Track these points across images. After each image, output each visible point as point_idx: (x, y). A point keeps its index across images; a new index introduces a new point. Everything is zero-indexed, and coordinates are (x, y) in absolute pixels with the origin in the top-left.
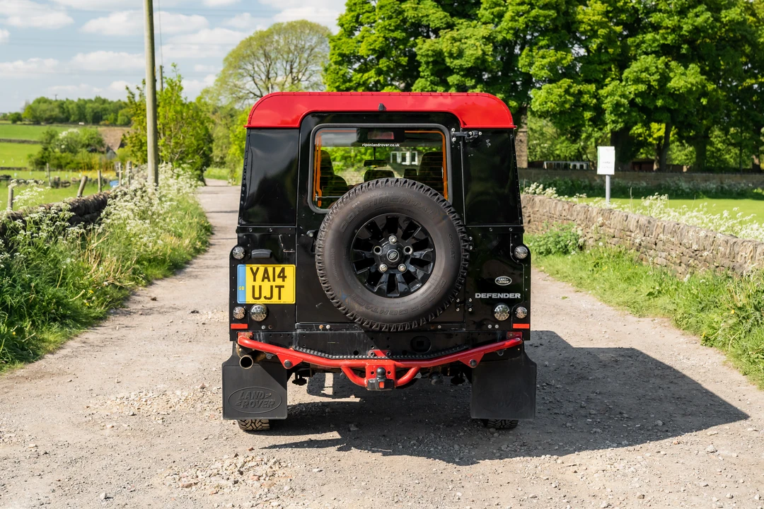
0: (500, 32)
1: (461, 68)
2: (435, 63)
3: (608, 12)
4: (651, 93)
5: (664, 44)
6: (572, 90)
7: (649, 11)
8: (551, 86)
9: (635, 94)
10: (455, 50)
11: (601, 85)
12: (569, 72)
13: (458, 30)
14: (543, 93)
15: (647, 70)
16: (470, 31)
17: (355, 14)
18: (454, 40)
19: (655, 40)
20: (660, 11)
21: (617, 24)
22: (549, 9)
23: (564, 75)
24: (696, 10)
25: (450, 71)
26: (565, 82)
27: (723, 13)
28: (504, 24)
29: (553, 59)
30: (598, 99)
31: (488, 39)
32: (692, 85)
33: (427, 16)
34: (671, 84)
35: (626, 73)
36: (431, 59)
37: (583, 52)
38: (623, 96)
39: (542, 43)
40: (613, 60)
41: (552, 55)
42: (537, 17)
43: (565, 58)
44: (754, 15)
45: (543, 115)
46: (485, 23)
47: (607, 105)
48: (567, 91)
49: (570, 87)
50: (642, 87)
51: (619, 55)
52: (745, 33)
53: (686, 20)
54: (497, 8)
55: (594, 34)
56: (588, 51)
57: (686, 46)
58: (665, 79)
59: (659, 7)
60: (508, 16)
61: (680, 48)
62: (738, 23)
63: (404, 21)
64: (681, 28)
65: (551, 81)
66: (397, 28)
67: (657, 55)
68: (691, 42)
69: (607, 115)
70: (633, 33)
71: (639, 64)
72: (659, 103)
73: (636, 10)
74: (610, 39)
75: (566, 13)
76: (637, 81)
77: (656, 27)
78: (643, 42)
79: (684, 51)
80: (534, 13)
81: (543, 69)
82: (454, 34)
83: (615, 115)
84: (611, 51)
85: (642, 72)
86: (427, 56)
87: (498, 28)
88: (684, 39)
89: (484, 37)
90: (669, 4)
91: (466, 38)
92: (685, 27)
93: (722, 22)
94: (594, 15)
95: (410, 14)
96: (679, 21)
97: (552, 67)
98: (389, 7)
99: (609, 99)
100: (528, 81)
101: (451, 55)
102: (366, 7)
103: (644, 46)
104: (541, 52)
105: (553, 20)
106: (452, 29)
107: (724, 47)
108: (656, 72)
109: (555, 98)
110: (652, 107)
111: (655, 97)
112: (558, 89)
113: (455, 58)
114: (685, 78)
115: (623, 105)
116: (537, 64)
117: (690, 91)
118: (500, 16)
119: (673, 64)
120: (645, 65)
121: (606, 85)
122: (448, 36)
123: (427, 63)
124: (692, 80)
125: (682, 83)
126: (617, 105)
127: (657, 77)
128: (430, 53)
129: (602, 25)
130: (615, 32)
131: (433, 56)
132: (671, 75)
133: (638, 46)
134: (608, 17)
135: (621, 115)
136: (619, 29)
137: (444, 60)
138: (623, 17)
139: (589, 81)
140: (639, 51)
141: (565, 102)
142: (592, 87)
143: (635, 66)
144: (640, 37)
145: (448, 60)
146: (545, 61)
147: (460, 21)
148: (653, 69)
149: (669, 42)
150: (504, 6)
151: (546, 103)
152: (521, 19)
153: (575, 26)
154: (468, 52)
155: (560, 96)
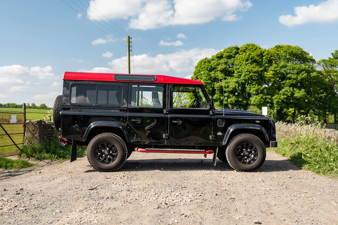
0: (240, 80)
1: (228, 91)
2: (220, 90)
3: (274, 74)
4: (288, 98)
5: (292, 83)
6: (263, 98)
7: (287, 74)
8: (256, 96)
9: (283, 99)
10: (226, 86)
11: (272, 96)
12: (262, 92)
13: (227, 80)
14: (254, 98)
15: (287, 91)
16: (231, 80)
17: (196, 76)
18: (226, 83)
19: (289, 82)
20: (291, 73)
21: (277, 78)
22: (255, 73)
23: (261, 93)
24: (302, 73)
25: (225, 92)
26: (261, 95)
27: (311, 74)
28: (241, 78)
29: (257, 88)
30: (271, 100)
31: (237, 82)
32: (302, 95)
33: (218, 76)
34: (295, 95)
35: (280, 92)
36: (219, 89)
37: (267, 86)
38: (279, 99)
39: (254, 83)
40: (276, 89)
41: (257, 87)
42: (252, 76)
43: (261, 88)
44: (322, 75)
45: (254, 105)
46: (236, 78)
47: (275, 102)
48: (262, 98)
49: (262, 96)
50: (285, 96)
51: (278, 87)
52: (319, 80)
53: (299, 76)
54: (240, 73)
55: (270, 81)
56: (268, 85)
57: (299, 84)
58: (293, 94)
59: (290, 72)
60: (243, 75)
61: (297, 84)
62: (316, 77)
63: (211, 78)
64: (297, 78)
65: (256, 95)
66: (209, 80)
67: (290, 86)
68: (301, 83)
69: (275, 105)
70: (282, 80)
71: (284, 89)
72: (291, 101)
73: (284, 73)
74: (275, 82)
75: (261, 74)
76: (284, 94)
77: (290, 79)
78: (286, 83)
79: (299, 85)
80: (251, 74)
81: (254, 91)
82: (226, 81)
83: (277, 105)
84: (275, 85)
85: (285, 92)
86: (218, 87)
87: (240, 79)
88: (299, 82)
89: (235, 82)
90: (294, 71)
91: (230, 82)
92: (299, 78)
93: (311, 77)
94: (270, 75)
95: (212, 75)
96: (297, 76)
97: (257, 90)
98: (206, 73)
99: (275, 100)
100: (250, 95)
101: (225, 87)
102: (200, 73)
103: (286, 84)
104: (253, 86)
105: (257, 77)
106: (225, 80)
107: (312, 84)
108: (290, 92)
109: (257, 100)
110: (289, 102)
111: (290, 99)
112: (259, 97)
113: (226, 88)
114: (299, 94)
115: (280, 102)
116: (252, 89)
117: (301, 97)
118: (240, 75)
119: (295, 89)
120: (287, 89)
121: (274, 96)
122: (224, 82)
123: (218, 90)
125: (298, 95)
126: (278, 102)
127: (290, 93)
128: (219, 87)
129: (272, 78)
130: (277, 80)
131: (219, 88)
132: (295, 93)
133: (284, 84)
134: (274, 75)
135: (279, 105)
136: (278, 79)
137: (223, 89)
138: (279, 75)
139: (269, 95)
140: (284, 86)
141: (261, 101)
142: (269, 97)
143: (283, 90)
144: (285, 81)
145: (224, 89)
146: (254, 89)
147: (228, 77)
148: (289, 91)
149: (294, 83)
150: (242, 73)
151: (255, 101)
152: (247, 76)
153: (264, 78)
154: (230, 86)
155: (259, 99)
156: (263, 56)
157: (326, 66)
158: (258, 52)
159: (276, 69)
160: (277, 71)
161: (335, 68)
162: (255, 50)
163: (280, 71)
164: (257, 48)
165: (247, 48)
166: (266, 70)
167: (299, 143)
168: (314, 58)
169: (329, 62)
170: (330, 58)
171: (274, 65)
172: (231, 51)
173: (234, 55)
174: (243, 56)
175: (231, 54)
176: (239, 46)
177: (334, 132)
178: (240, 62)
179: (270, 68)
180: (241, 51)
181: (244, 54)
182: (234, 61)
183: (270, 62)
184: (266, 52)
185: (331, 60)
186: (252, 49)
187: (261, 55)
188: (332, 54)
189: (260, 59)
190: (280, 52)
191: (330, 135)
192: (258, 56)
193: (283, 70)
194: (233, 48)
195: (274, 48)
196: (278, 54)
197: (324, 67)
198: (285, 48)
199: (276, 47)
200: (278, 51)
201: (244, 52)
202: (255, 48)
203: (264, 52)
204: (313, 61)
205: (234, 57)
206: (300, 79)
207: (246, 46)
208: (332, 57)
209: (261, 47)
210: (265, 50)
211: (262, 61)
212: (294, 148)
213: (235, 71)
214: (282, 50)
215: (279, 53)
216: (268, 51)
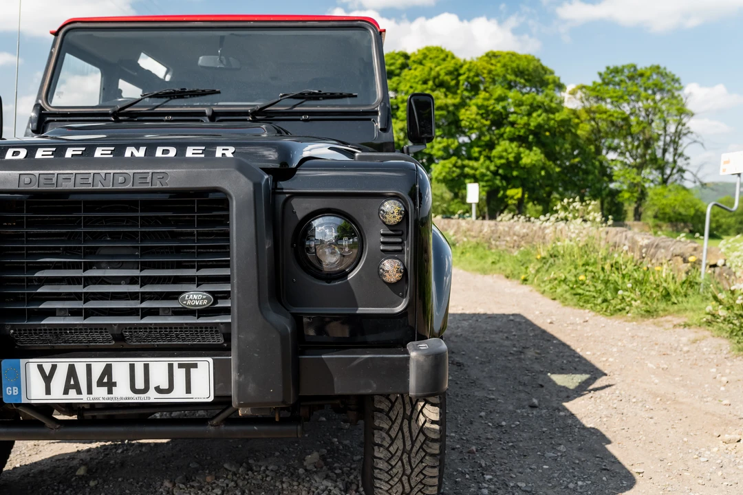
3: (482, 114)
4: (508, 165)
5: (518, 135)
6: (458, 165)
7: (509, 114)
8: (444, 162)
12: (457, 152)
14: (439, 166)
15: (506, 150)
19: (512, 132)
20: (516, 113)
23: (454, 155)
24: (537, 113)
26: (454, 159)
27: (556, 115)
29: (446, 144)
32: (536, 161)
34: (523, 162)
35: (493, 153)
37: (466, 140)
40: (486, 145)
41: (445, 142)
43: (453, 144)
44: (578, 117)
45: (440, 181)
48: (455, 165)
49: (456, 162)
50: (503, 161)
51: (489, 142)
52: (570, 128)
53: (532, 119)
55: (473, 127)
56: (470, 138)
57: (532, 136)
58: (518, 158)
61: (528, 137)
62: (566, 121)
64: (529, 125)
65: (445, 159)
67: (511, 140)
68: (536, 134)
70: (498, 128)
71: (501, 147)
72: (515, 173)
73: (501, 113)
75: (454, 114)
76: (501, 157)
77: (513, 124)
78: (505, 132)
79: (530, 140)
81: (439, 150)
84: (484, 139)
85: (503, 152)
88: (532, 132)
90: (521, 109)
92: (532, 124)
93: (556, 121)
94: (471, 115)
96: (528, 120)
97: (446, 149)
100: (431, 159)
103: (504, 135)
104: (438, 140)
108: (512, 152)
109: (447, 170)
110: (509, 175)
111: (512, 169)
112: (449, 163)
114: (532, 157)
117: (534, 166)
119: (522, 148)
124: (535, 158)
125: (529, 161)
127: (513, 155)
129: (475, 120)
132: (522, 156)
133: (501, 135)
134: (482, 117)
138: (492, 116)
141: (453, 172)
143: (499, 148)
144: (502, 130)
146: (441, 146)
148: (510, 150)
149: (521, 134)
151: (442, 173)
153: (459, 122)
155: (450, 168)
156: (459, 75)
157: (587, 100)
158: (450, 65)
159: (486, 103)
160: (487, 107)
161: (603, 104)
162: (444, 60)
163: (494, 108)
164: (447, 56)
165: (425, 56)
166: (463, 104)
167: (555, 256)
168: (562, 81)
169: (593, 90)
170: (594, 83)
171: (483, 95)
172: (392, 61)
173: (398, 71)
174: (417, 73)
175: (393, 68)
176: (409, 52)
177: (624, 234)
178: (411, 87)
179: (474, 101)
180: (414, 62)
181: (420, 67)
182: (398, 84)
183: (474, 88)
184: (465, 67)
185: (596, 87)
186: (436, 57)
187: (455, 73)
188: (600, 74)
189: (452, 80)
190: (495, 65)
191: (617, 239)
192: (449, 73)
193: (499, 107)
194: (397, 54)
195: (483, 57)
196: (490, 72)
197: (583, 102)
198: (504, 58)
199: (487, 55)
200: (492, 64)
201: (421, 63)
202: (442, 56)
203: (461, 66)
204: (560, 87)
205: (398, 75)
206: (536, 127)
207: (425, 51)
208: (599, 81)
209: (456, 55)
210: (465, 61)
211: (457, 84)
212: (546, 267)
213: (400, 105)
214: (499, 62)
215: (493, 68)
216: (471, 63)
